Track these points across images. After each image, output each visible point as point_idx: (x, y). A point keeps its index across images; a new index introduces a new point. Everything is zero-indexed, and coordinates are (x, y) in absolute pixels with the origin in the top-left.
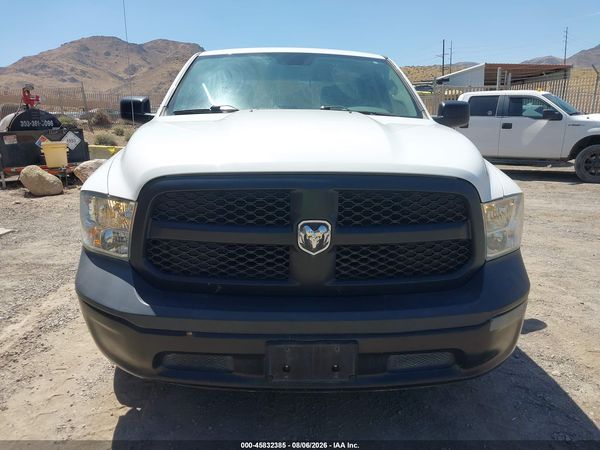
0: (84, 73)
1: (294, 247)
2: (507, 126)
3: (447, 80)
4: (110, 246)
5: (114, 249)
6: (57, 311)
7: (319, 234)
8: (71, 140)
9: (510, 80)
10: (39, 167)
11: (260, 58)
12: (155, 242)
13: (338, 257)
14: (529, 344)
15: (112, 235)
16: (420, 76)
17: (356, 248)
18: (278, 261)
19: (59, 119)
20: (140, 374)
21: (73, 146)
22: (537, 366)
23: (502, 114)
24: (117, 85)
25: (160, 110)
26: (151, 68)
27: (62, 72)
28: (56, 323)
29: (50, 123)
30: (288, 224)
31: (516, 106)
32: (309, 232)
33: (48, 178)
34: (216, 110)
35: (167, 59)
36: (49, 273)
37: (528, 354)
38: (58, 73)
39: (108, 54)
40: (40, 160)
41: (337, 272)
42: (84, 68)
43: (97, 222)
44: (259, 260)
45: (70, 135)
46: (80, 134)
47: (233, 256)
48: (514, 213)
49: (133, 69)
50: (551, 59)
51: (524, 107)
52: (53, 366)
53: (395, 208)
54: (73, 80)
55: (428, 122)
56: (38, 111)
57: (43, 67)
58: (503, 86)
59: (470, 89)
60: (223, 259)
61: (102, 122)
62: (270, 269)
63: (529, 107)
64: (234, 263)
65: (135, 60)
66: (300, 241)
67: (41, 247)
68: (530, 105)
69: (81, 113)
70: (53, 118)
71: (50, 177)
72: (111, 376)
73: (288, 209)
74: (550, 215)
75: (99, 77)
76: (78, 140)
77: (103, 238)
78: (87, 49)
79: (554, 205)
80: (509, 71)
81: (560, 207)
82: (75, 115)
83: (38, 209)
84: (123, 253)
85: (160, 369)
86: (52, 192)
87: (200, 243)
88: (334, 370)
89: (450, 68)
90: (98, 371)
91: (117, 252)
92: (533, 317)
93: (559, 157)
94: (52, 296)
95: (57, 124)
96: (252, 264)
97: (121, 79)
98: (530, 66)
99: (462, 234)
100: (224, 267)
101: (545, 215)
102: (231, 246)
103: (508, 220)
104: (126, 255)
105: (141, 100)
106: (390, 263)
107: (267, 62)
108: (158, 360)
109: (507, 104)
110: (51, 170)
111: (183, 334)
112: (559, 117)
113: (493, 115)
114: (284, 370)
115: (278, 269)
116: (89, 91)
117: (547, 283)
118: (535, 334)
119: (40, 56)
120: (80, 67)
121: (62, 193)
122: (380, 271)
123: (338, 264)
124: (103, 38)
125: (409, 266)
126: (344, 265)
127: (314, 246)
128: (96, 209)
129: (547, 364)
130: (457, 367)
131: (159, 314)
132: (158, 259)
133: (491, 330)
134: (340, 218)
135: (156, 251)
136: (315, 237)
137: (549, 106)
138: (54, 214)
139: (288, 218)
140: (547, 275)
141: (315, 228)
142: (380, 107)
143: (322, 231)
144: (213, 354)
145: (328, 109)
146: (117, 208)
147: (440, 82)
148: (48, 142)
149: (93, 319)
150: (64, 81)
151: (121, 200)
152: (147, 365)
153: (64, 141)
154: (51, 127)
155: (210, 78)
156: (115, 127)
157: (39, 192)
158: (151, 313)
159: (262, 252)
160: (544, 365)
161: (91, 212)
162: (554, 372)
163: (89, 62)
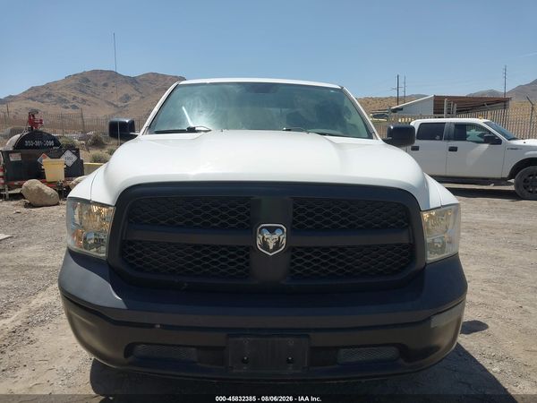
0: (84, 101)
1: (253, 247)
2: (453, 149)
3: (401, 109)
4: (91, 247)
5: (95, 249)
6: (45, 308)
7: (276, 236)
8: (68, 158)
9: (455, 109)
10: (38, 181)
11: (231, 86)
12: (131, 243)
13: (293, 257)
14: (472, 343)
15: (93, 236)
16: (377, 106)
17: (308, 249)
18: (239, 260)
19: (60, 141)
20: (112, 364)
21: (70, 163)
22: (478, 363)
23: (448, 139)
24: (112, 112)
25: (143, 130)
26: (143, 97)
27: (65, 100)
28: (43, 318)
29: (52, 143)
30: (249, 227)
31: (461, 132)
32: (267, 235)
33: (46, 191)
34: (192, 130)
35: (157, 90)
36: (41, 274)
37: (471, 352)
38: (62, 101)
39: (105, 85)
40: (40, 175)
41: (292, 271)
42: (85, 97)
43: (81, 226)
44: (222, 260)
45: (68, 154)
46: (77, 153)
47: (199, 255)
48: (451, 221)
49: (127, 98)
50: (492, 92)
51: (468, 133)
52: (37, 357)
53: (344, 214)
54: (74, 107)
55: (378, 142)
56: (41, 132)
57: (49, 95)
58: (450, 114)
59: (421, 117)
60: (190, 259)
61: (97, 143)
62: (232, 267)
63: (472, 133)
64: (199, 262)
65: (128, 90)
66: (258, 242)
67: (35, 251)
68: (473, 131)
69: (80, 135)
70: (54, 139)
71: (48, 190)
72: (89, 367)
73: (248, 214)
74: (492, 228)
75: (96, 104)
76: (75, 158)
77: (85, 239)
78: (88, 81)
79: (496, 219)
80: (454, 102)
81: (501, 221)
82: (75, 137)
83: (37, 218)
84: (102, 253)
85: (131, 359)
86: (49, 203)
87: (169, 243)
88: (289, 362)
89: (404, 99)
90: (76, 362)
91: (97, 251)
92: (476, 319)
93: (499, 176)
94: (41, 294)
95: (57, 144)
96: (215, 263)
97: (116, 106)
98: (473, 98)
99: (403, 238)
100: (190, 266)
101: (488, 227)
102: (197, 247)
103: (447, 228)
104: (104, 255)
105: (127, 121)
106: (340, 264)
107: (238, 90)
108: (129, 351)
109: (453, 130)
110: (50, 184)
111: (152, 326)
112: (499, 142)
113: (441, 139)
114: (243, 361)
115: (239, 268)
116: (87, 116)
117: (490, 289)
118: (478, 334)
119: (47, 86)
120: (81, 96)
121: (58, 204)
122: (331, 271)
123: (292, 264)
124: (102, 71)
125: (357, 267)
126: (298, 265)
127: (271, 248)
128: (81, 214)
129: (488, 361)
130: (401, 361)
131: (130, 308)
132: (133, 258)
133: (432, 326)
134: (294, 222)
135: (131, 251)
136: (272, 238)
137: (490, 132)
138: (50, 223)
139: (248, 222)
140: (488, 281)
141: (272, 230)
142: (336, 129)
143: (278, 233)
144: (179, 346)
145: (289, 130)
146: (99, 213)
147: (395, 111)
148: (48, 159)
149: (72, 313)
150: (67, 108)
151: (103, 205)
152: (120, 355)
153: (63, 159)
154: (52, 147)
155: (188, 103)
156: (108, 147)
157: (38, 202)
158: (123, 306)
159: (224, 253)
160: (485, 363)
161: (76, 217)
162: (494, 369)
163: (89, 91)
